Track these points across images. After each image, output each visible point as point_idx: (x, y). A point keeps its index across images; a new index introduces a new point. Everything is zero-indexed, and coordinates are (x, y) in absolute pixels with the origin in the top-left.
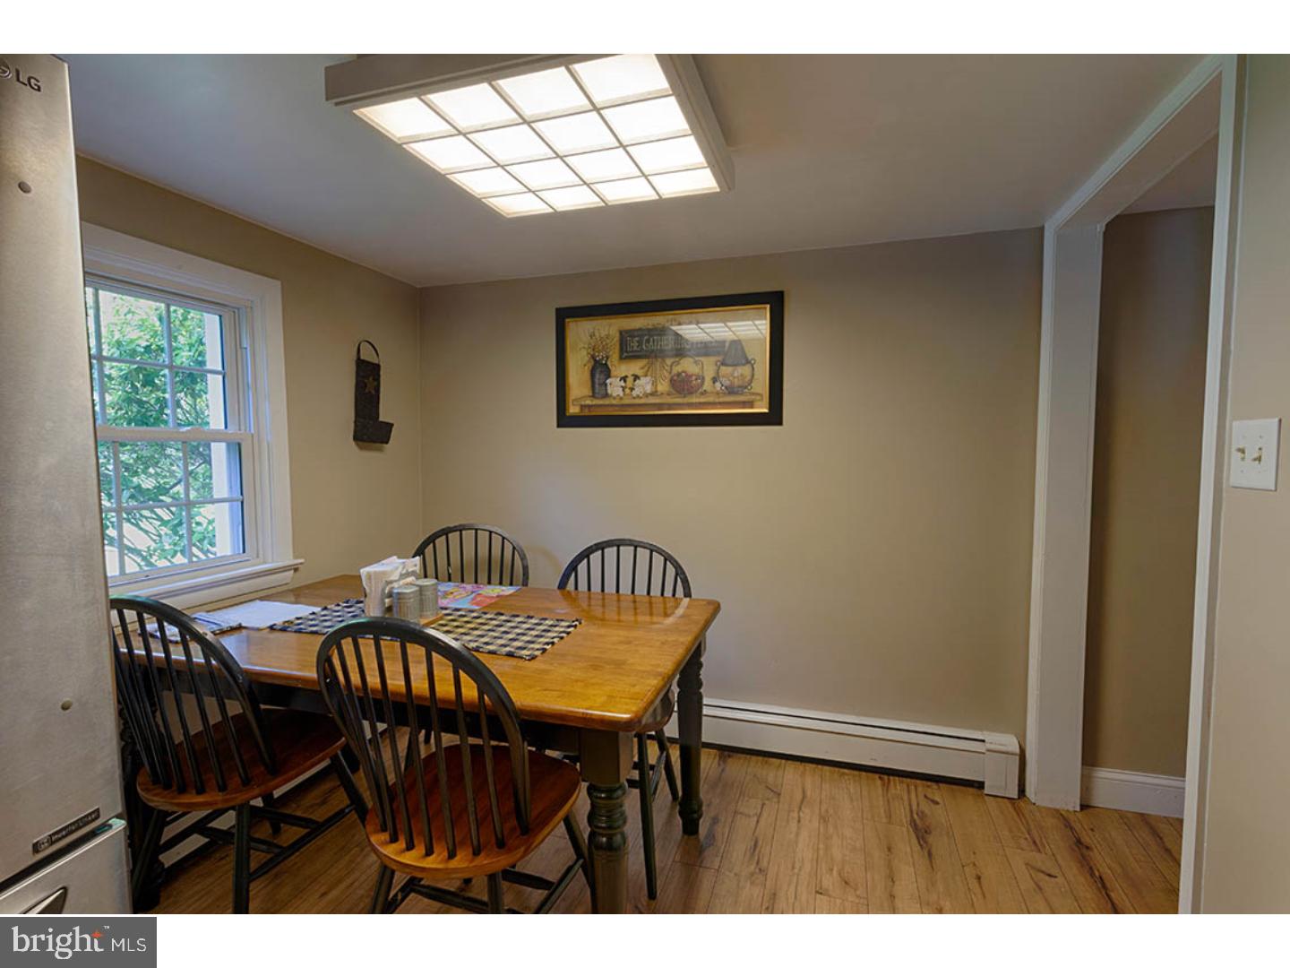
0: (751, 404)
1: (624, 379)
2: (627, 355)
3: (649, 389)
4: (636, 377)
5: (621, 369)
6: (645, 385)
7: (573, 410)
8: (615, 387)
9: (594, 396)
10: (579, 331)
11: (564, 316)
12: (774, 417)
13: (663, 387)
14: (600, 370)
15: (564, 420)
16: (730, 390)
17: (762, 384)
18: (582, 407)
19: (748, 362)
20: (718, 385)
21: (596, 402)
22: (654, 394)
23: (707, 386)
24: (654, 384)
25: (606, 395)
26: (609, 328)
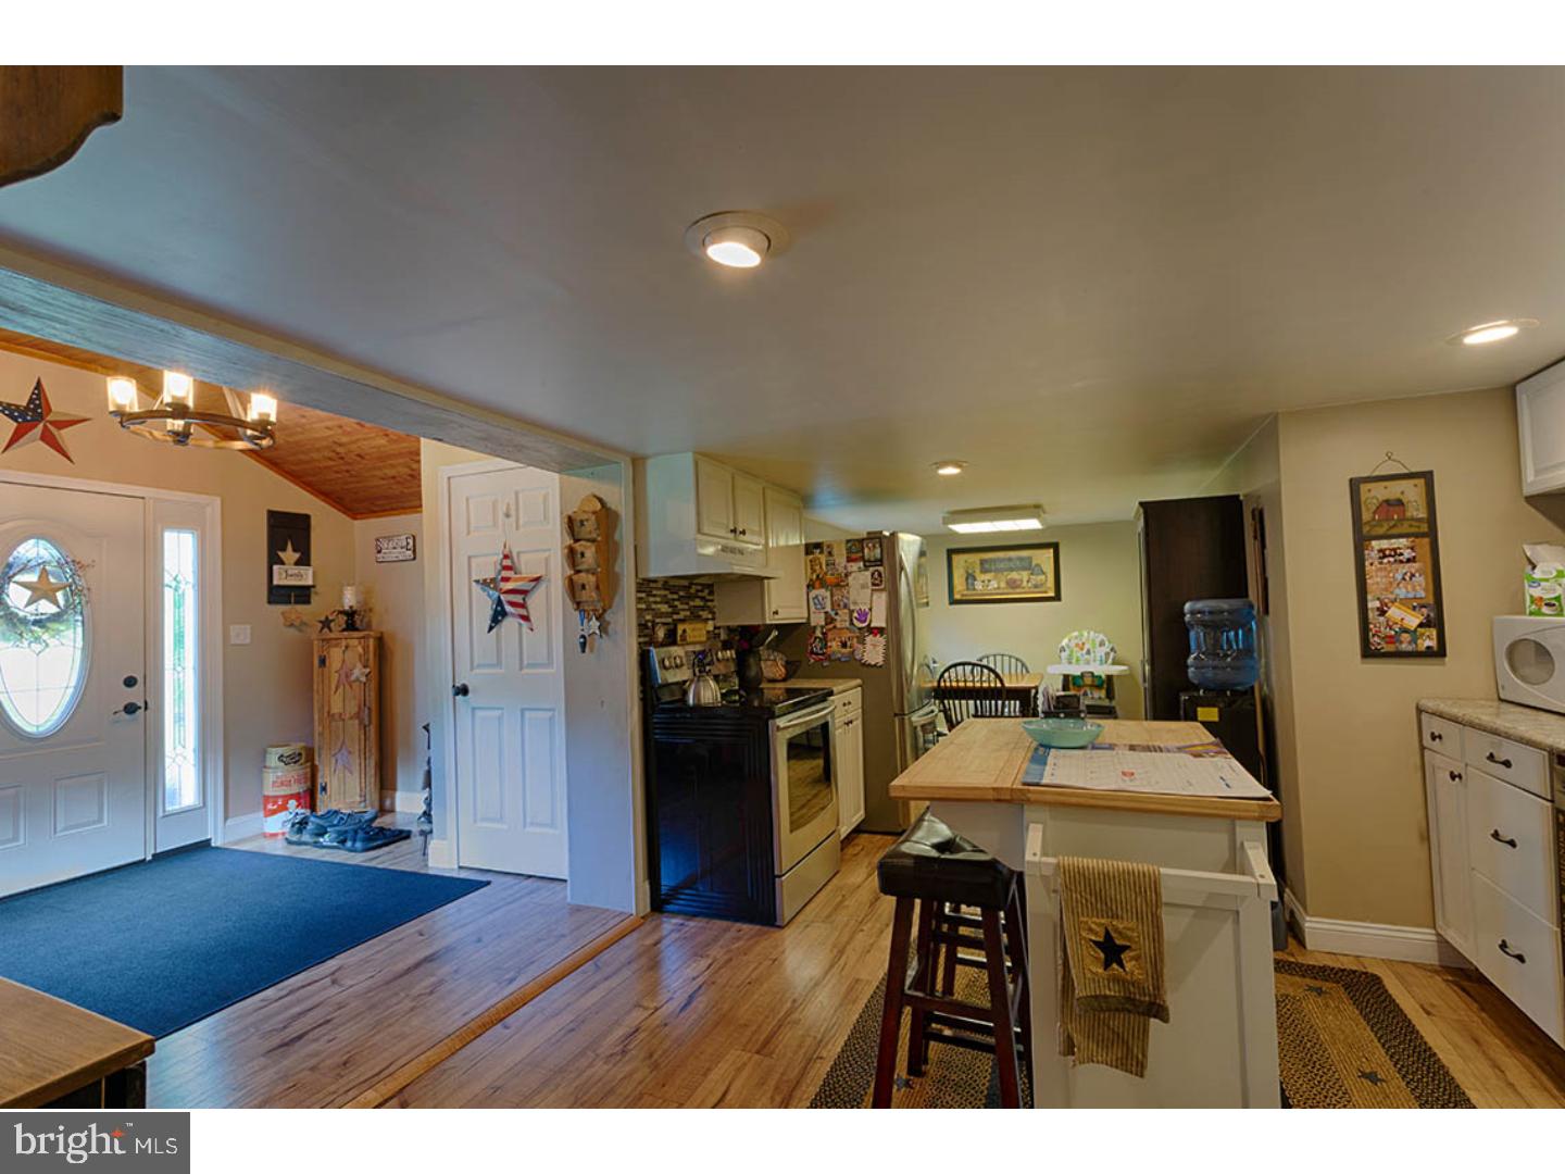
0: (1046, 592)
1: (983, 582)
2: (984, 571)
3: (996, 586)
4: (989, 581)
5: (981, 577)
6: (994, 584)
7: (957, 597)
8: (979, 586)
9: (968, 589)
10: (958, 560)
11: (951, 552)
12: (1057, 597)
13: (1003, 585)
14: (970, 577)
15: (953, 602)
16: (1036, 586)
17: (1051, 583)
18: (963, 595)
19: (1044, 573)
20: (1030, 585)
21: (970, 592)
22: (999, 588)
23: (1025, 584)
24: (999, 583)
25: (974, 589)
26: (975, 558)
